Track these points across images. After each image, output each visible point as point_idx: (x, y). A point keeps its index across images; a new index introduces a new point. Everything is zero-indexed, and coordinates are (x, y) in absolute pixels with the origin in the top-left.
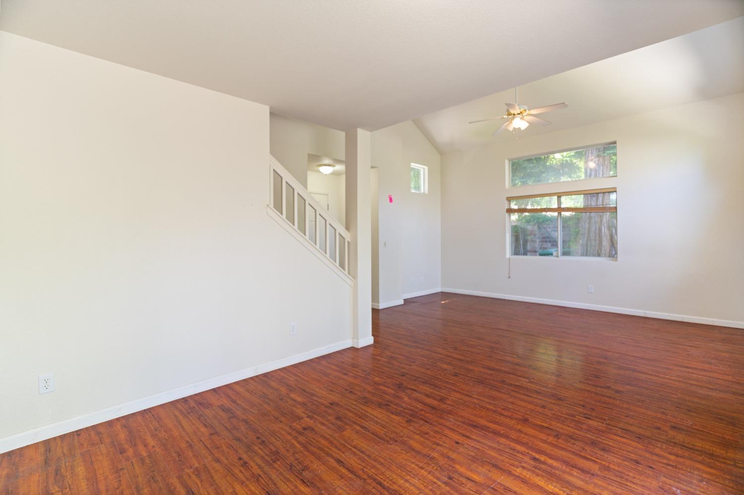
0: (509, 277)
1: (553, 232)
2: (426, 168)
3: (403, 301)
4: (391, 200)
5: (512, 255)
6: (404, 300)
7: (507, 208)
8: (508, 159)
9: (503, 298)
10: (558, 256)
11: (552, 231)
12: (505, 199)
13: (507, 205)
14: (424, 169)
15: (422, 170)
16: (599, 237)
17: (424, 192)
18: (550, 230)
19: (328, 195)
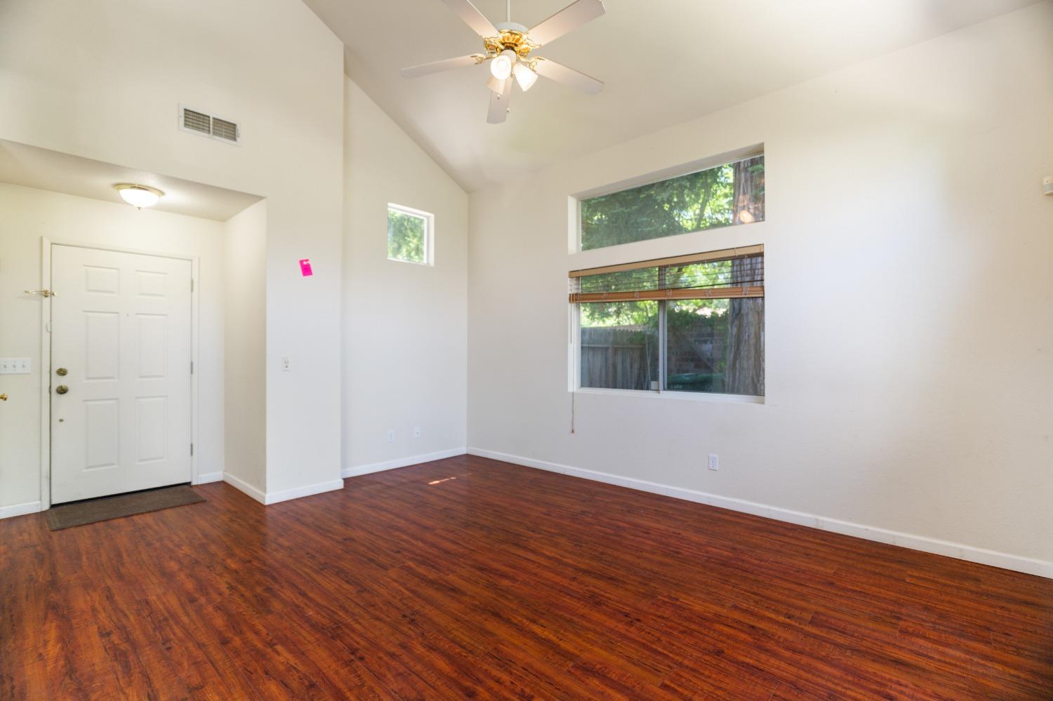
0: (573, 431)
1: (697, 343)
2: (432, 216)
3: (342, 482)
4: (306, 270)
5: (582, 385)
6: (346, 481)
7: (569, 292)
8: (572, 195)
9: (562, 472)
10: (658, 390)
11: (695, 341)
12: (567, 274)
13: (569, 288)
14: (428, 217)
15: (425, 219)
16: (756, 352)
17: (428, 263)
18: (692, 340)
19: (191, 260)
